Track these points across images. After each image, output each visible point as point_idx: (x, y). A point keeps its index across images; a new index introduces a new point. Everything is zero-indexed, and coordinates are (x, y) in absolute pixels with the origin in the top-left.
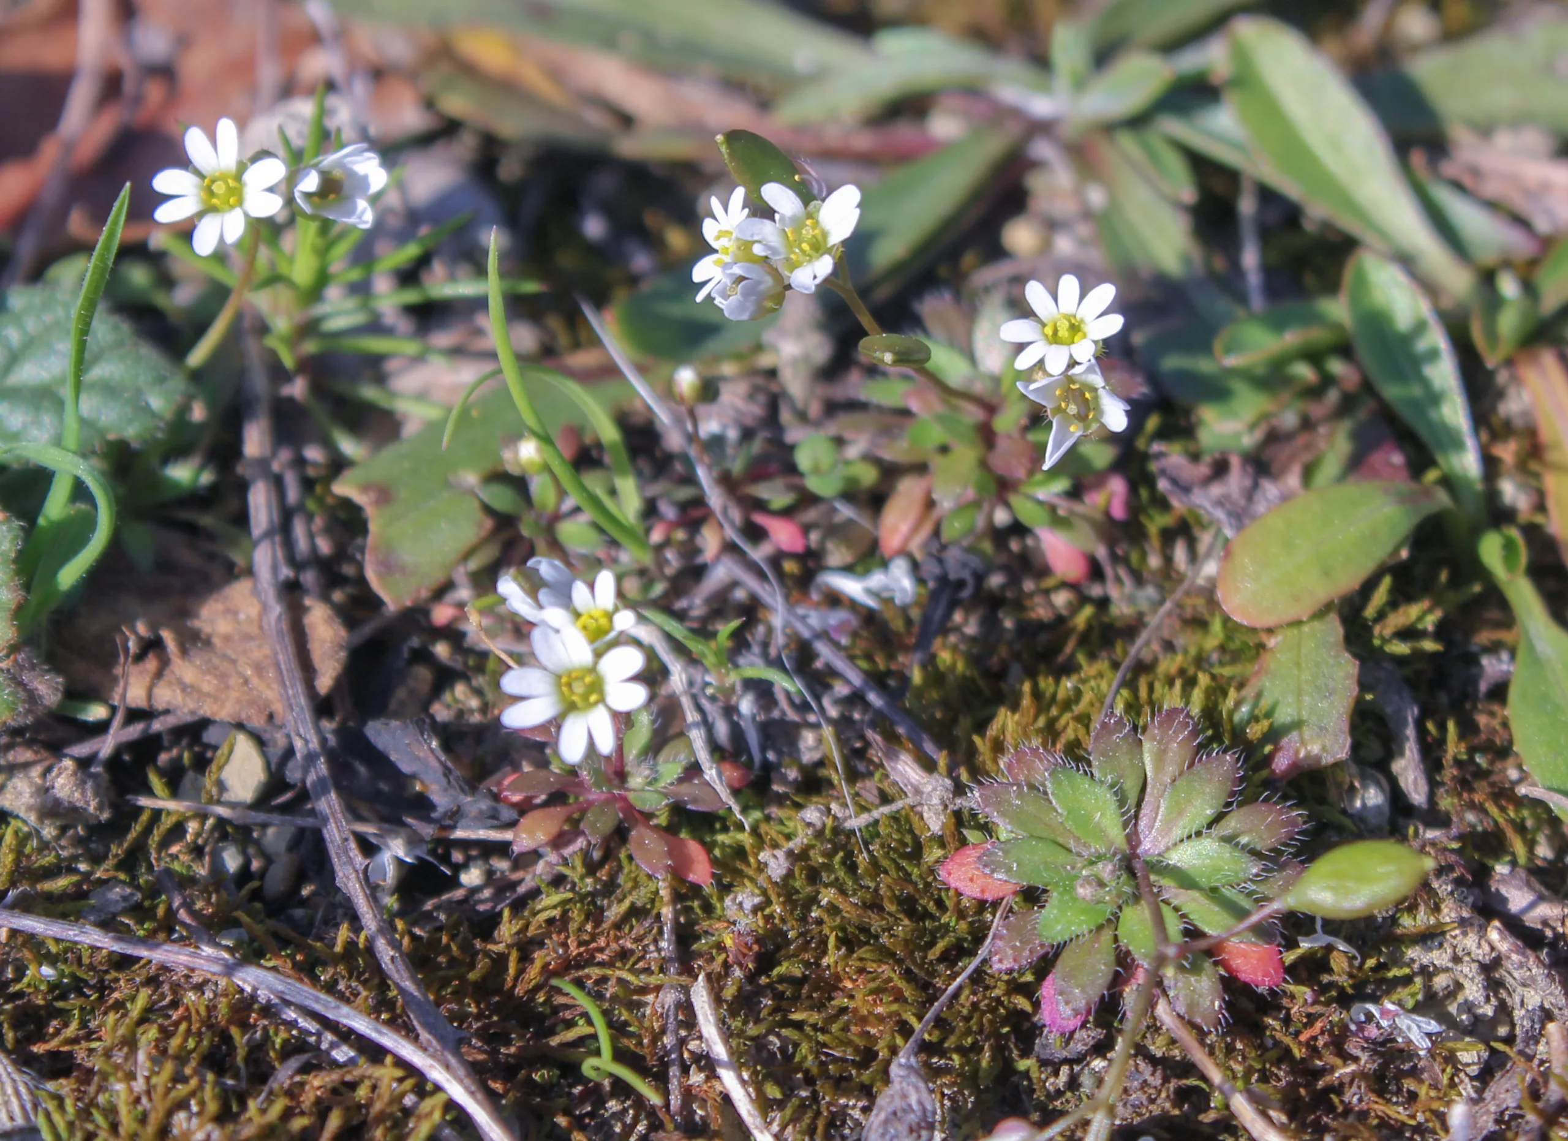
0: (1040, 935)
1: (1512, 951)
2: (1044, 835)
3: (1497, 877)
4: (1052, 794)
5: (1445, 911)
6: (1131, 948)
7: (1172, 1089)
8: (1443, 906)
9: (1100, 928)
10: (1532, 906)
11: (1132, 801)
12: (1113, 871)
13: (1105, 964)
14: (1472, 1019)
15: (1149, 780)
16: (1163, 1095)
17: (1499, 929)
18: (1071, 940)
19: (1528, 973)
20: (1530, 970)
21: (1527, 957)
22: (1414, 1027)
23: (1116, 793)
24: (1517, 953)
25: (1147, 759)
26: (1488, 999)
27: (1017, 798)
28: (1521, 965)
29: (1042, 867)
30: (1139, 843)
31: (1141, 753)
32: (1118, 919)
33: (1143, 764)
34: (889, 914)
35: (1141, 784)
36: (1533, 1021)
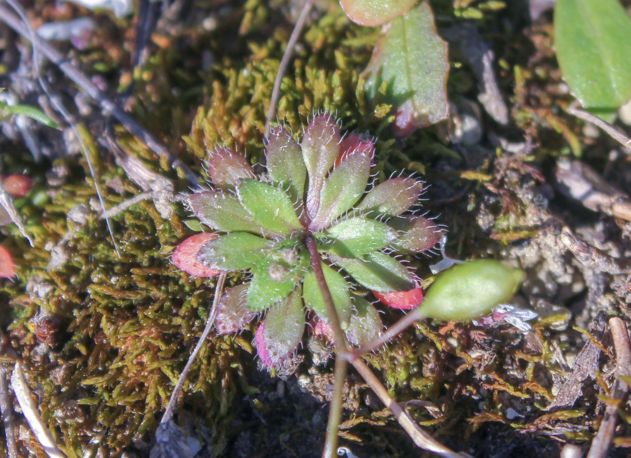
0: (249, 307)
1: (580, 251)
2: (241, 228)
3: (561, 172)
4: (243, 201)
5: (529, 216)
6: (314, 308)
7: (356, 391)
8: (527, 211)
9: (290, 295)
10: (588, 194)
11: (300, 193)
12: (294, 257)
13: (298, 322)
14: (556, 287)
15: (310, 174)
16: (351, 396)
17: (569, 236)
18: (271, 306)
19: (593, 263)
20: (594, 260)
21: (591, 254)
22: (518, 320)
23: (288, 193)
24: (584, 251)
25: (307, 160)
26: (565, 271)
27: (218, 204)
28: (587, 259)
29: (243, 255)
30: (310, 221)
31: (302, 156)
32: (302, 284)
33: (304, 163)
34: (142, 289)
35: (304, 179)
36: (598, 284)
